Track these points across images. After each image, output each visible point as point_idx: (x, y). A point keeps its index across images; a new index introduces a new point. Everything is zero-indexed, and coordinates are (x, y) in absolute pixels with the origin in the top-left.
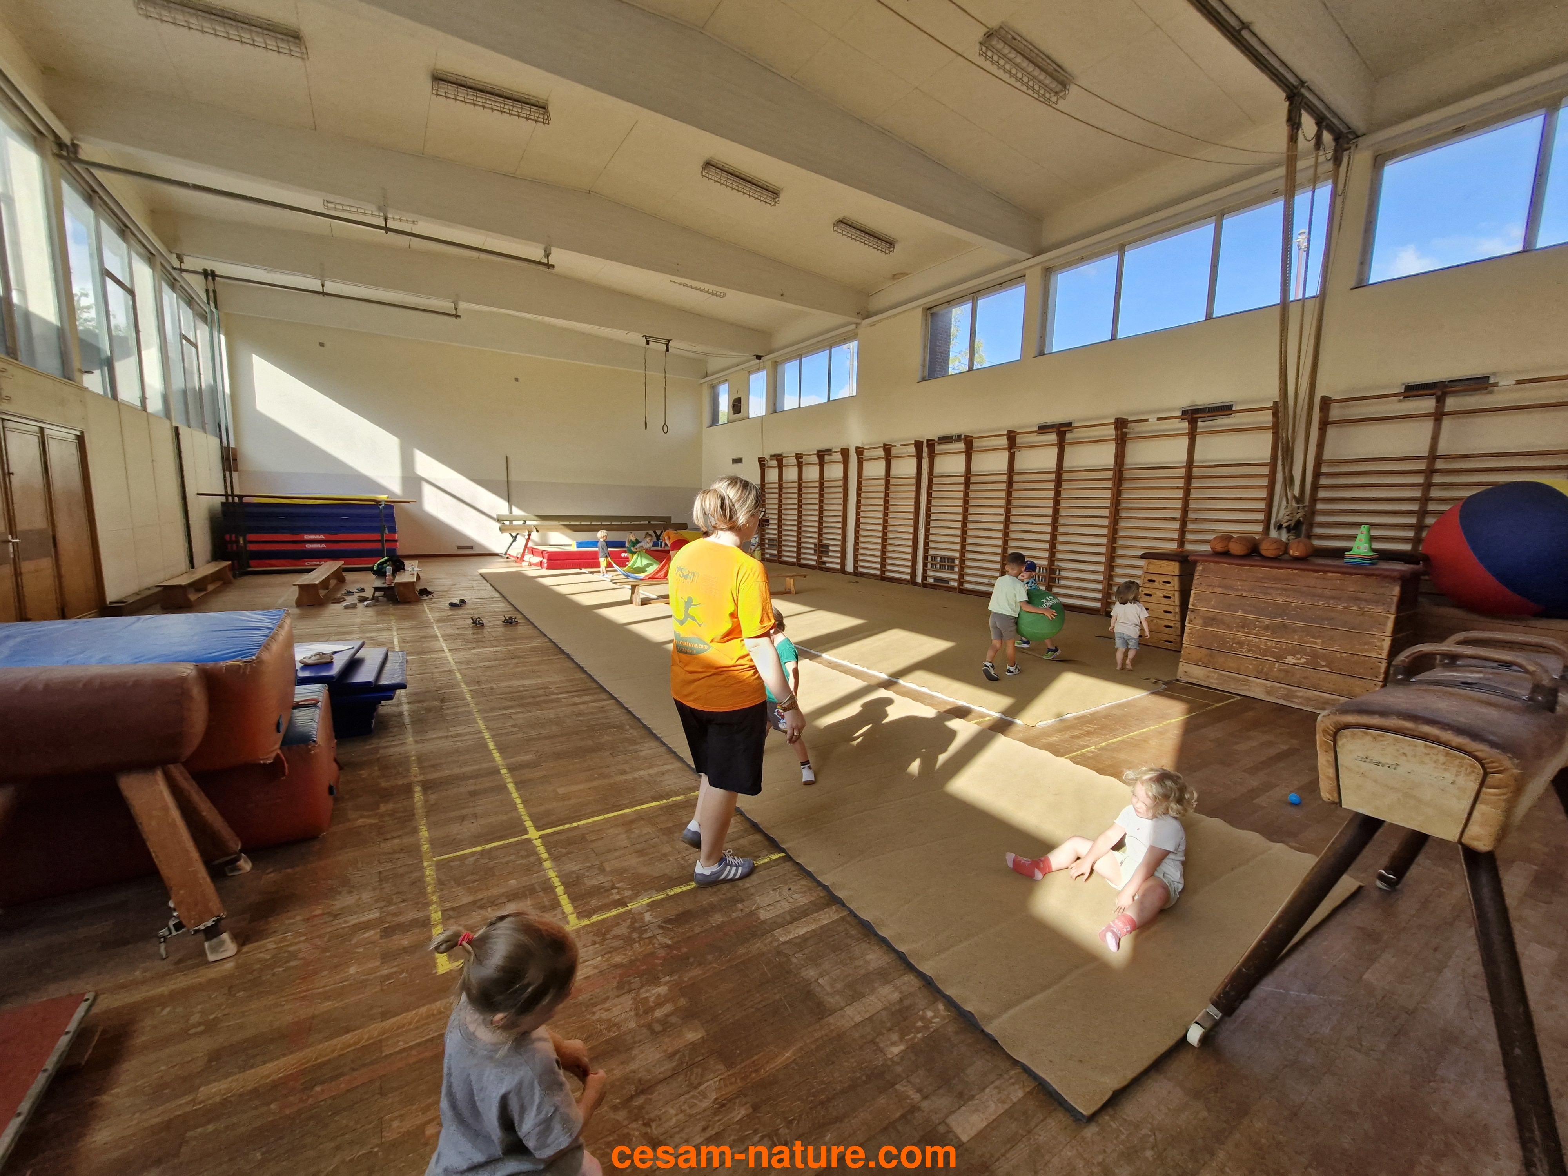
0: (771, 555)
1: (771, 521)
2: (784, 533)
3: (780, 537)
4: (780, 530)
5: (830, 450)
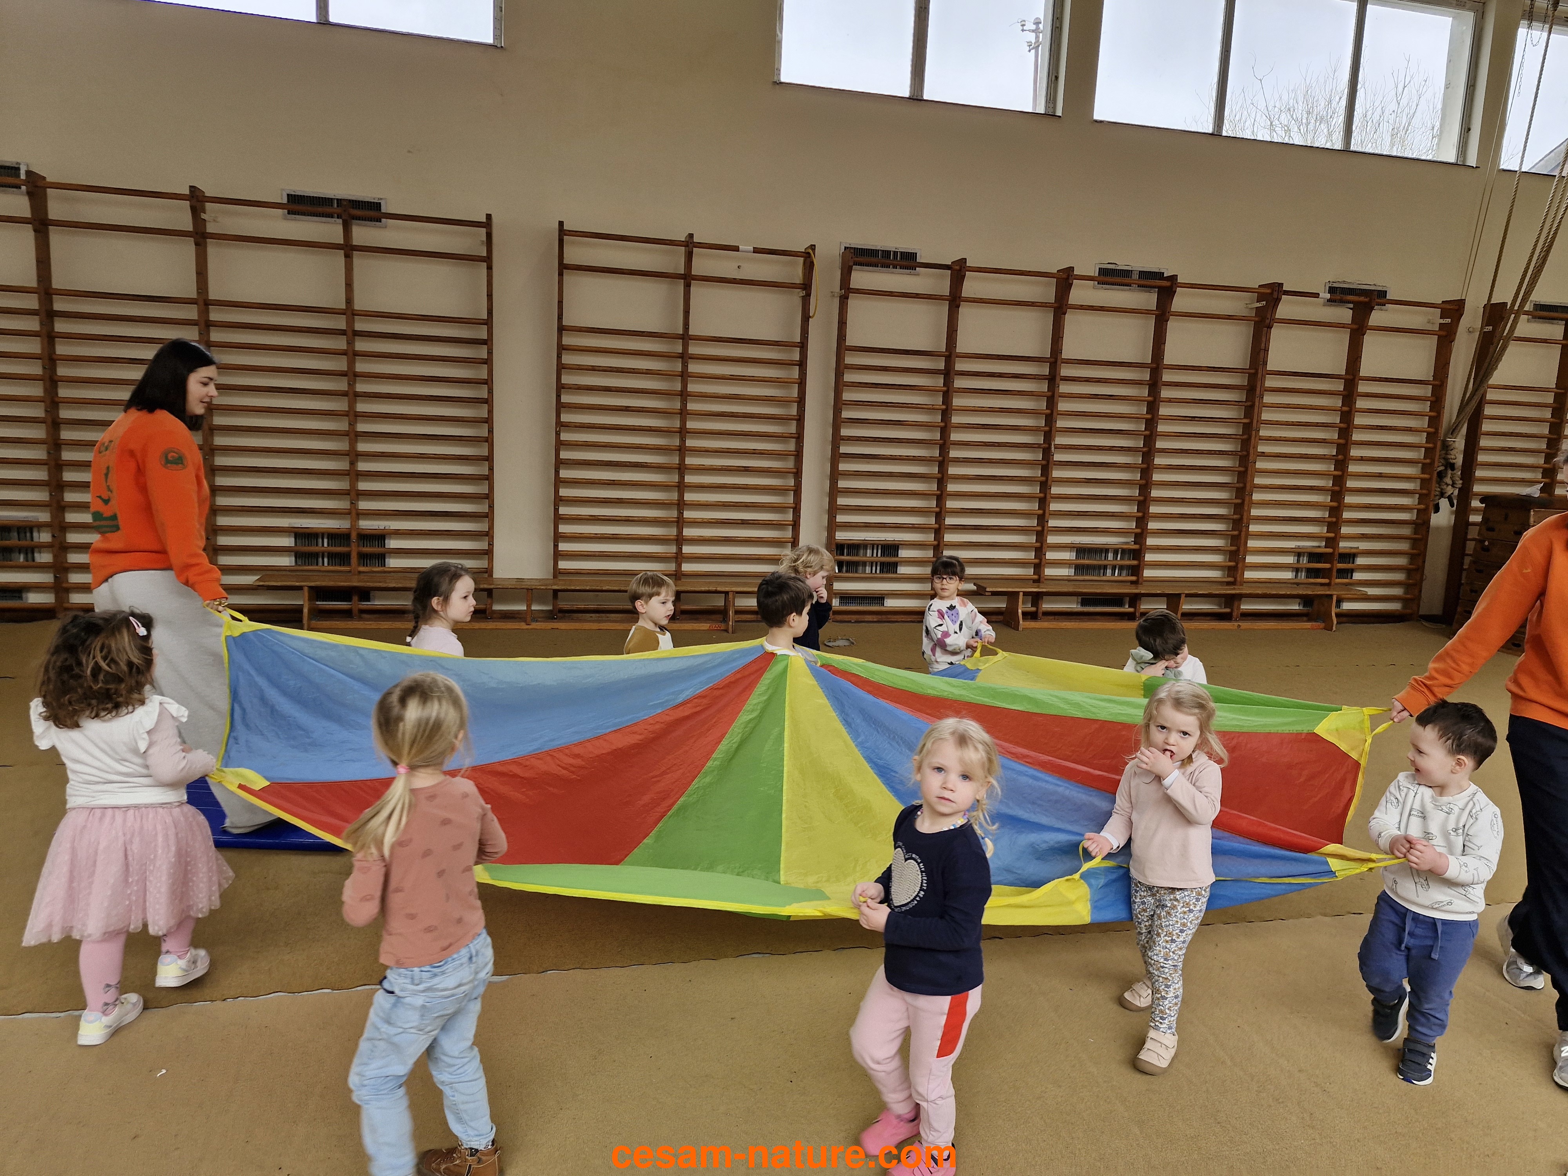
4: (60, 487)
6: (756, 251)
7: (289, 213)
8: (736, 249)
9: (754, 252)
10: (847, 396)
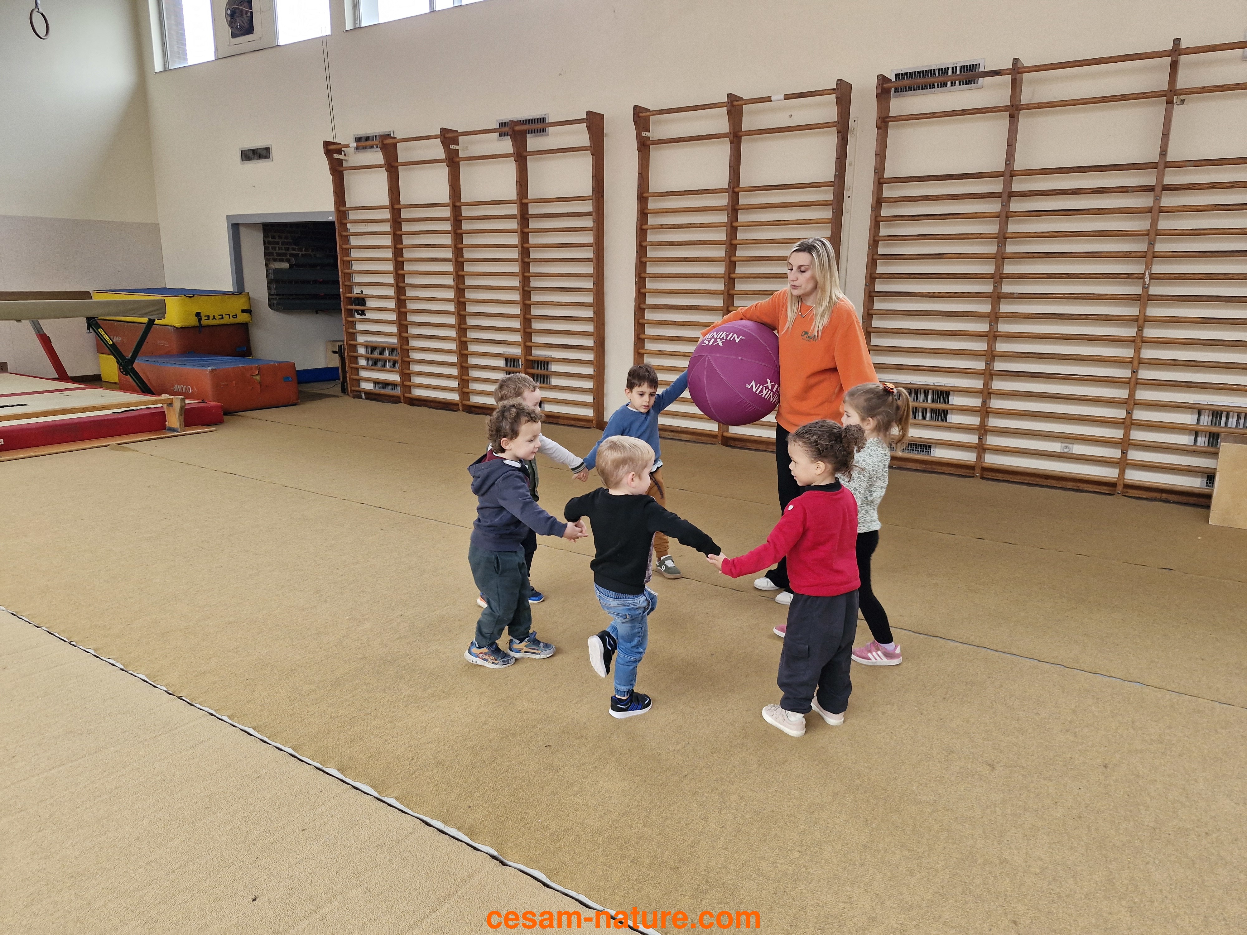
0: (379, 383)
1: (370, 303)
2: (413, 331)
3: (403, 338)
4: (403, 325)
5: (543, 120)
6: (787, 97)
7: (500, 136)
8: (768, 99)
9: (785, 99)
10: (884, 231)
